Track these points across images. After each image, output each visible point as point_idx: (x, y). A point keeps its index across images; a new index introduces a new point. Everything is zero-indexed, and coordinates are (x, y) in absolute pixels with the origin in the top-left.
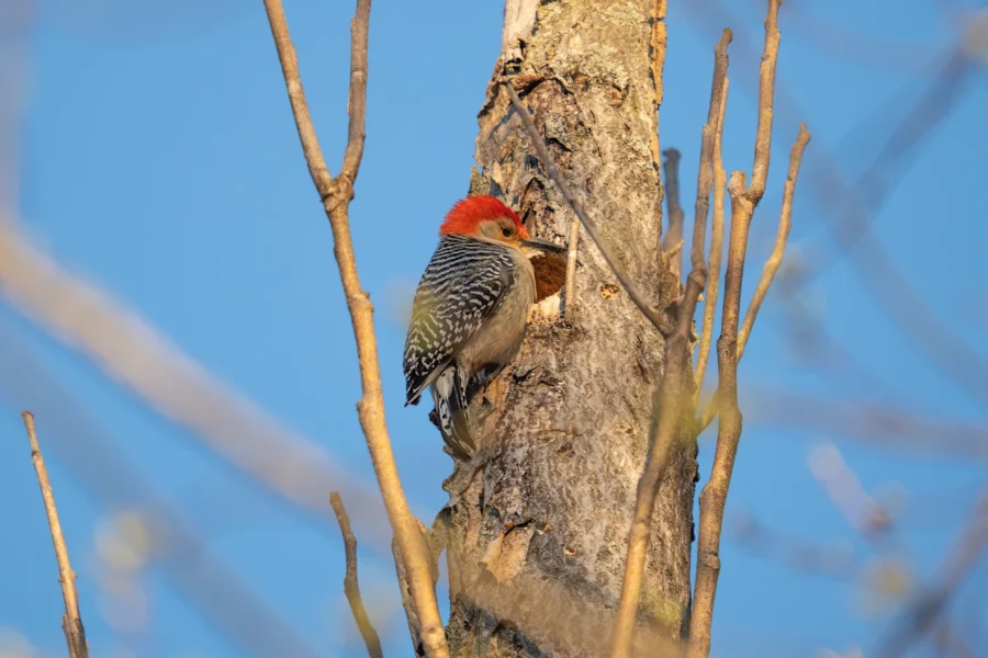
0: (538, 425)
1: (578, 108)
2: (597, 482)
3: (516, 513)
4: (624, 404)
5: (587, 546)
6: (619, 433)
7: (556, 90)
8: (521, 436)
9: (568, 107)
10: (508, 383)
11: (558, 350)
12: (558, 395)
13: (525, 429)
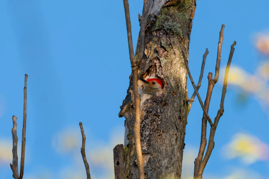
0: (153, 127)
1: (170, 40)
2: (167, 147)
3: (145, 150)
4: (175, 126)
5: (163, 164)
6: (173, 134)
7: (164, 33)
8: (148, 128)
9: (167, 38)
10: (145, 112)
11: (160, 107)
12: (159, 120)
13: (149, 127)
